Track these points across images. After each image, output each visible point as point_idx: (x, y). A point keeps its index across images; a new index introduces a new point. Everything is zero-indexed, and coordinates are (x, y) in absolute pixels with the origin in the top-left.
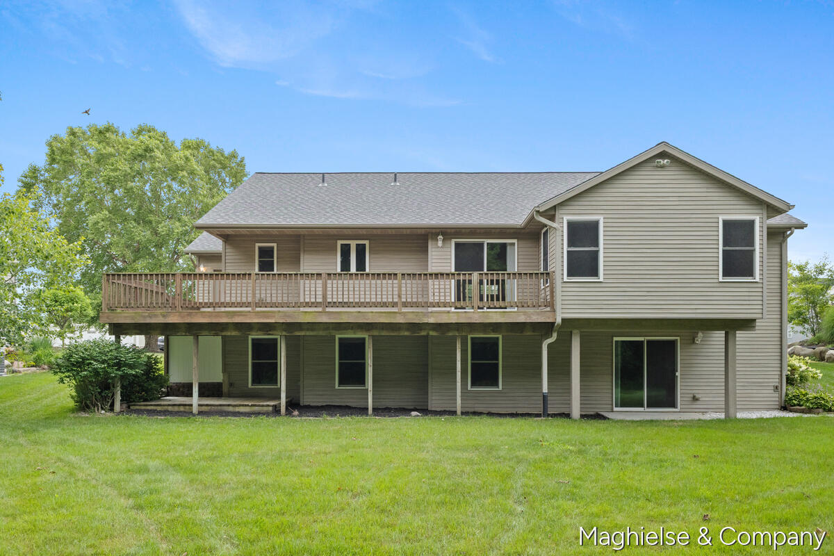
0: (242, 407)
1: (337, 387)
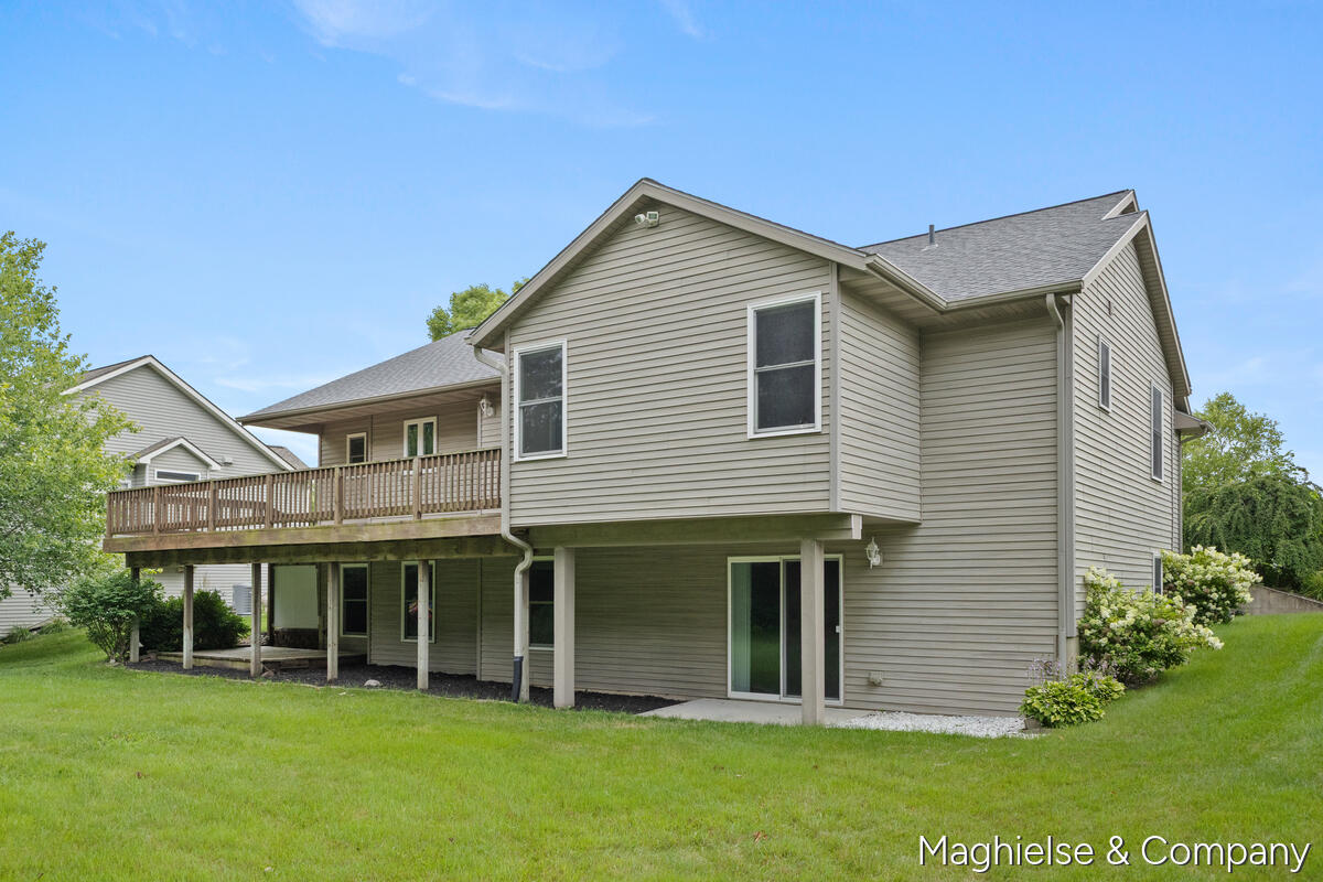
0: (238, 663)
1: (403, 639)
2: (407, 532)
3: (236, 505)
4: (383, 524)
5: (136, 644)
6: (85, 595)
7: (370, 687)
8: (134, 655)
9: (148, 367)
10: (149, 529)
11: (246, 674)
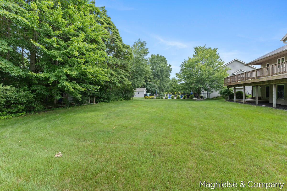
2: (269, 79)
3: (240, 78)
4: (264, 78)
5: (228, 98)
6: (221, 92)
7: (263, 106)
8: (228, 99)
9: (236, 60)
10: (229, 83)
11: (243, 103)
